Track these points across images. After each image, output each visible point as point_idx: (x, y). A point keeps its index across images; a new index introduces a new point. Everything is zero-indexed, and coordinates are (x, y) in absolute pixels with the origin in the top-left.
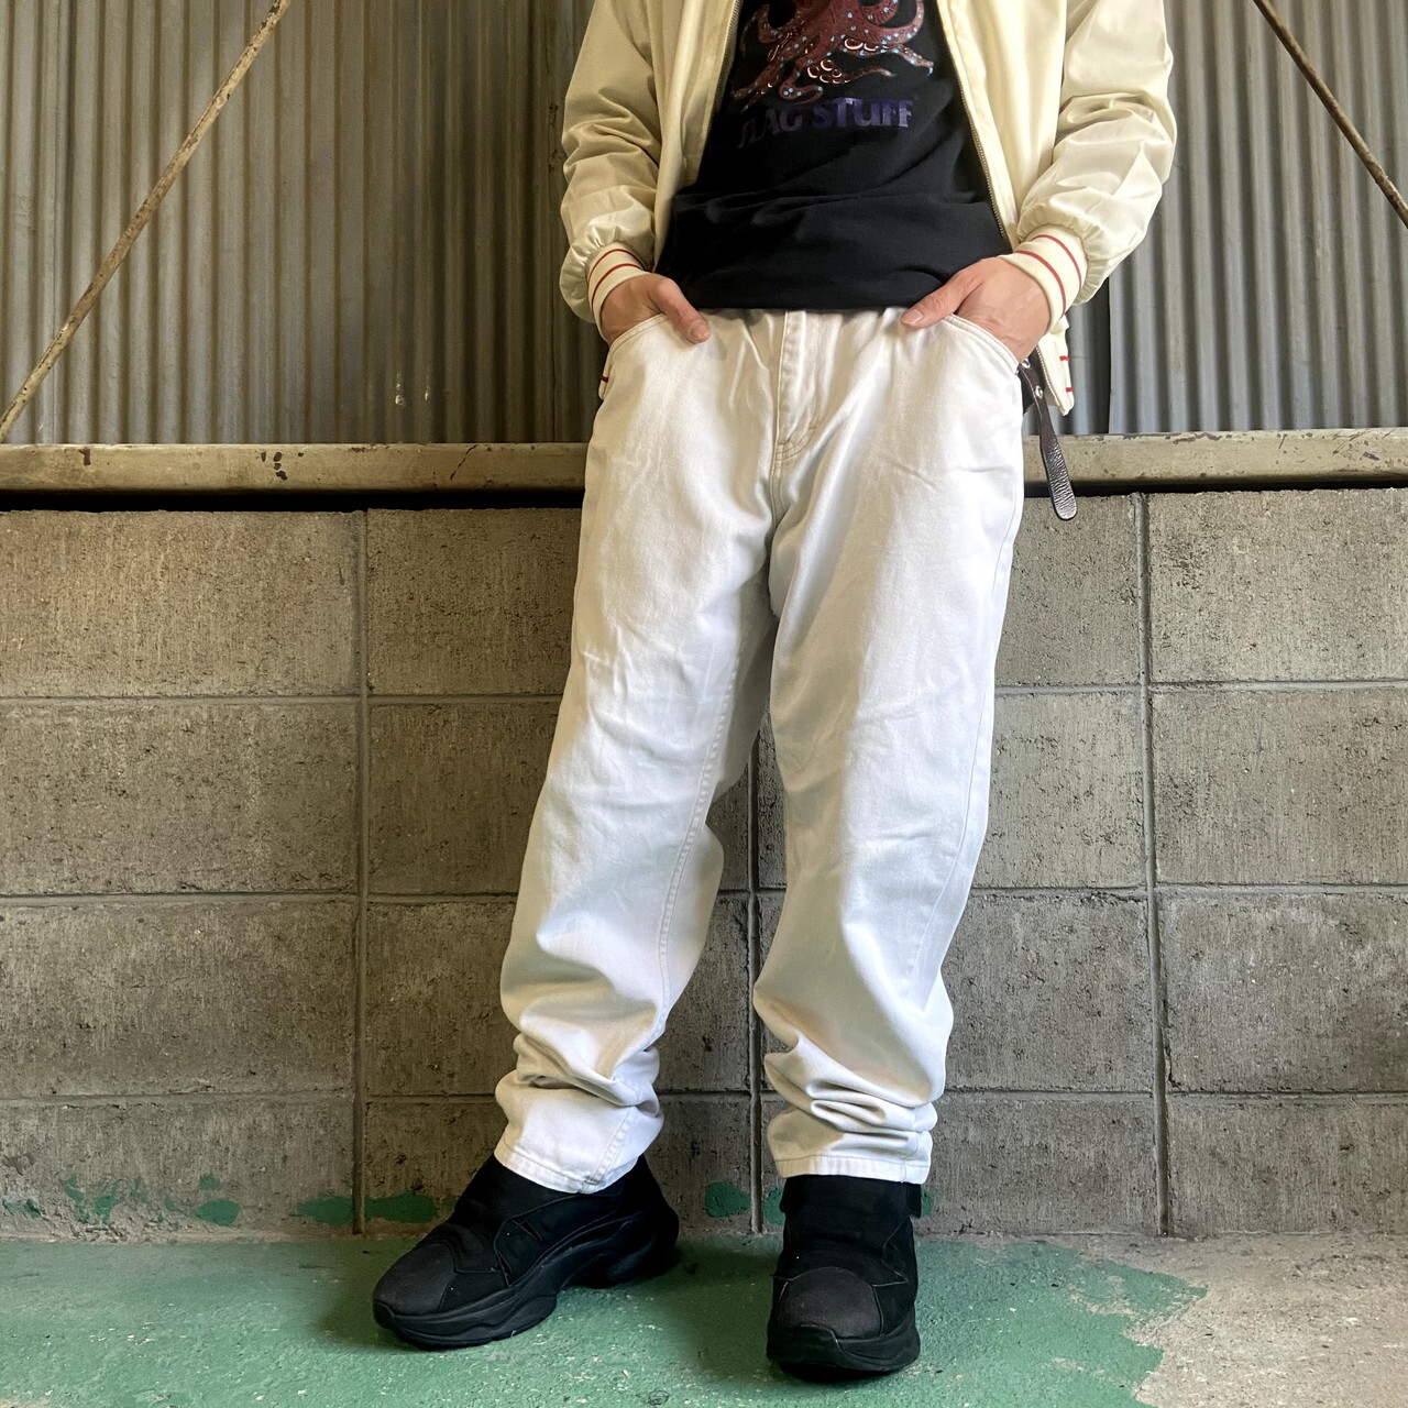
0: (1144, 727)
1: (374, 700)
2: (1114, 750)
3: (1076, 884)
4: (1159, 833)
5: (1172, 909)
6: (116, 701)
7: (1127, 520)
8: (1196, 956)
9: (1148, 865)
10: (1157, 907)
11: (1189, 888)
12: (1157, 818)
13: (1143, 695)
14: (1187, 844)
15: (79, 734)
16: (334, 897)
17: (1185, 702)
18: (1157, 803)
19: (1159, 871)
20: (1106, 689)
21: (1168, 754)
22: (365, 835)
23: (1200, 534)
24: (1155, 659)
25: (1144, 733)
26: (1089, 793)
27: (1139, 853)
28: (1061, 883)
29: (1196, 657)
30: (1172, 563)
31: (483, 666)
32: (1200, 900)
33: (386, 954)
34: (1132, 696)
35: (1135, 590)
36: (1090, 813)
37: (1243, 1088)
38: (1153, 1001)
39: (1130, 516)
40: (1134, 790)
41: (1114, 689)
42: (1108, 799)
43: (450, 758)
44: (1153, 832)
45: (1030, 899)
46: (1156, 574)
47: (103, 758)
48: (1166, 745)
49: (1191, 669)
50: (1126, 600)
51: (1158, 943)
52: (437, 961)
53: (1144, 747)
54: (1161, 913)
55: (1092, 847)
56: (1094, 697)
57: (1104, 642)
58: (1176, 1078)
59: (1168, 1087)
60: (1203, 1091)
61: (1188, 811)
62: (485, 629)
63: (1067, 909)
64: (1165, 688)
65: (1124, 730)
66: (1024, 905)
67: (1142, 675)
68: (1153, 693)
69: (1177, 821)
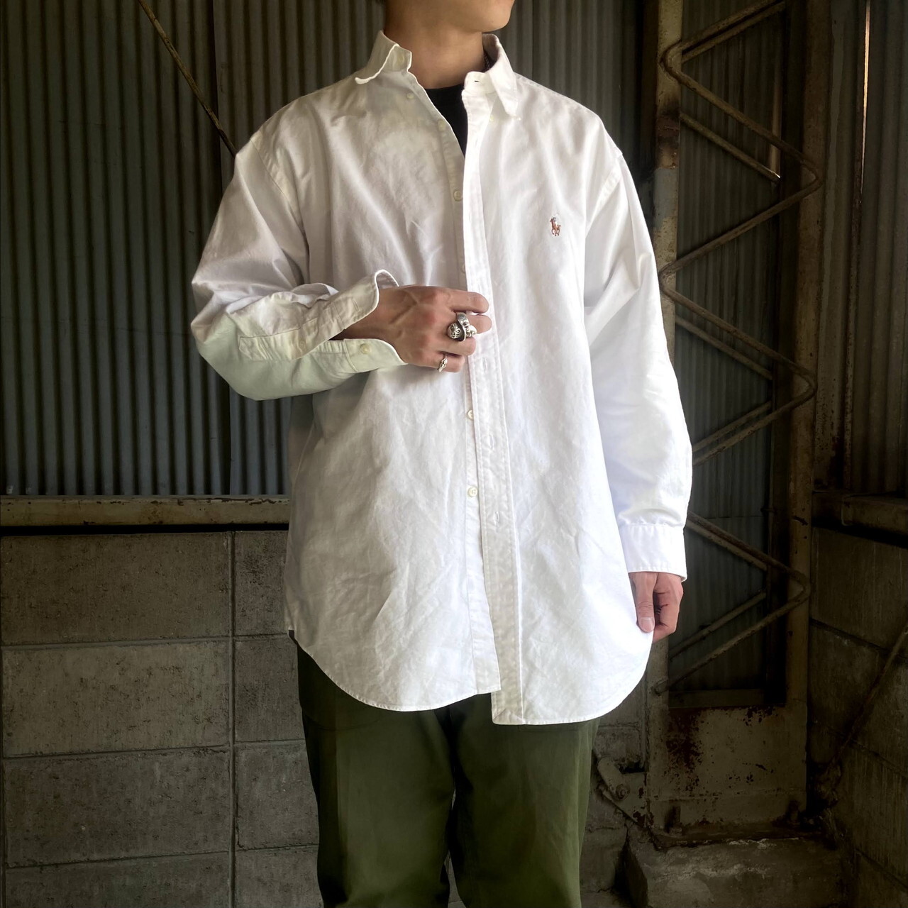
0: (230, 658)
2: (213, 672)
3: (191, 745)
4: (237, 716)
5: (243, 756)
7: (223, 546)
8: (255, 780)
9: (231, 733)
10: (234, 755)
11: (252, 744)
12: (236, 707)
13: (231, 641)
14: (252, 721)
17: (253, 645)
18: (236, 700)
19: (236, 736)
20: (210, 639)
21: (244, 674)
23: (263, 555)
24: (237, 623)
25: (231, 662)
26: (199, 696)
27: (225, 727)
28: (182, 745)
29: (259, 621)
30: (247, 571)
32: (258, 750)
34: (225, 643)
35: (227, 585)
36: (199, 708)
37: (276, 846)
38: (231, 804)
39: (225, 544)
40: (224, 693)
41: (215, 639)
42: (210, 699)
44: (234, 715)
45: (165, 755)
46: (238, 578)
48: (242, 669)
49: (257, 628)
50: (222, 591)
51: (234, 774)
53: (231, 669)
54: (236, 758)
55: (200, 725)
56: (203, 644)
57: (209, 614)
58: (241, 843)
59: (237, 848)
60: (255, 849)
61: (253, 703)
63: (185, 759)
64: (243, 637)
65: (219, 661)
66: (161, 758)
67: (230, 631)
68: (236, 641)
69: (247, 709)
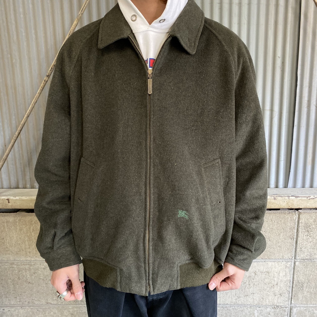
0: (292, 269)
2: (284, 275)
3: (271, 304)
4: (293, 293)
5: (295, 310)
6: (25, 261)
7: (294, 219)
9: (290, 300)
10: (291, 309)
11: (299, 305)
12: (293, 290)
13: (293, 261)
14: (300, 296)
15: (16, 269)
17: (304, 264)
18: (294, 287)
19: (292, 302)
20: (283, 260)
21: (298, 276)
23: (313, 223)
24: (297, 254)
25: (292, 270)
26: (277, 284)
27: (288, 298)
28: (268, 304)
29: (308, 253)
30: (305, 230)
32: (302, 308)
34: (290, 262)
35: (294, 236)
36: (277, 289)
39: (295, 218)
40: (288, 284)
41: (286, 260)
42: (282, 286)
44: (292, 293)
45: (260, 307)
46: (300, 233)
47: (23, 275)
48: (298, 274)
49: (307, 256)
50: (291, 239)
53: (292, 273)
54: (292, 311)
55: (276, 297)
56: (280, 262)
57: (284, 249)
61: (301, 288)
63: (268, 310)
64: (299, 260)
65: (287, 270)
66: (258, 308)
67: (293, 257)
68: (296, 261)
69: (298, 291)
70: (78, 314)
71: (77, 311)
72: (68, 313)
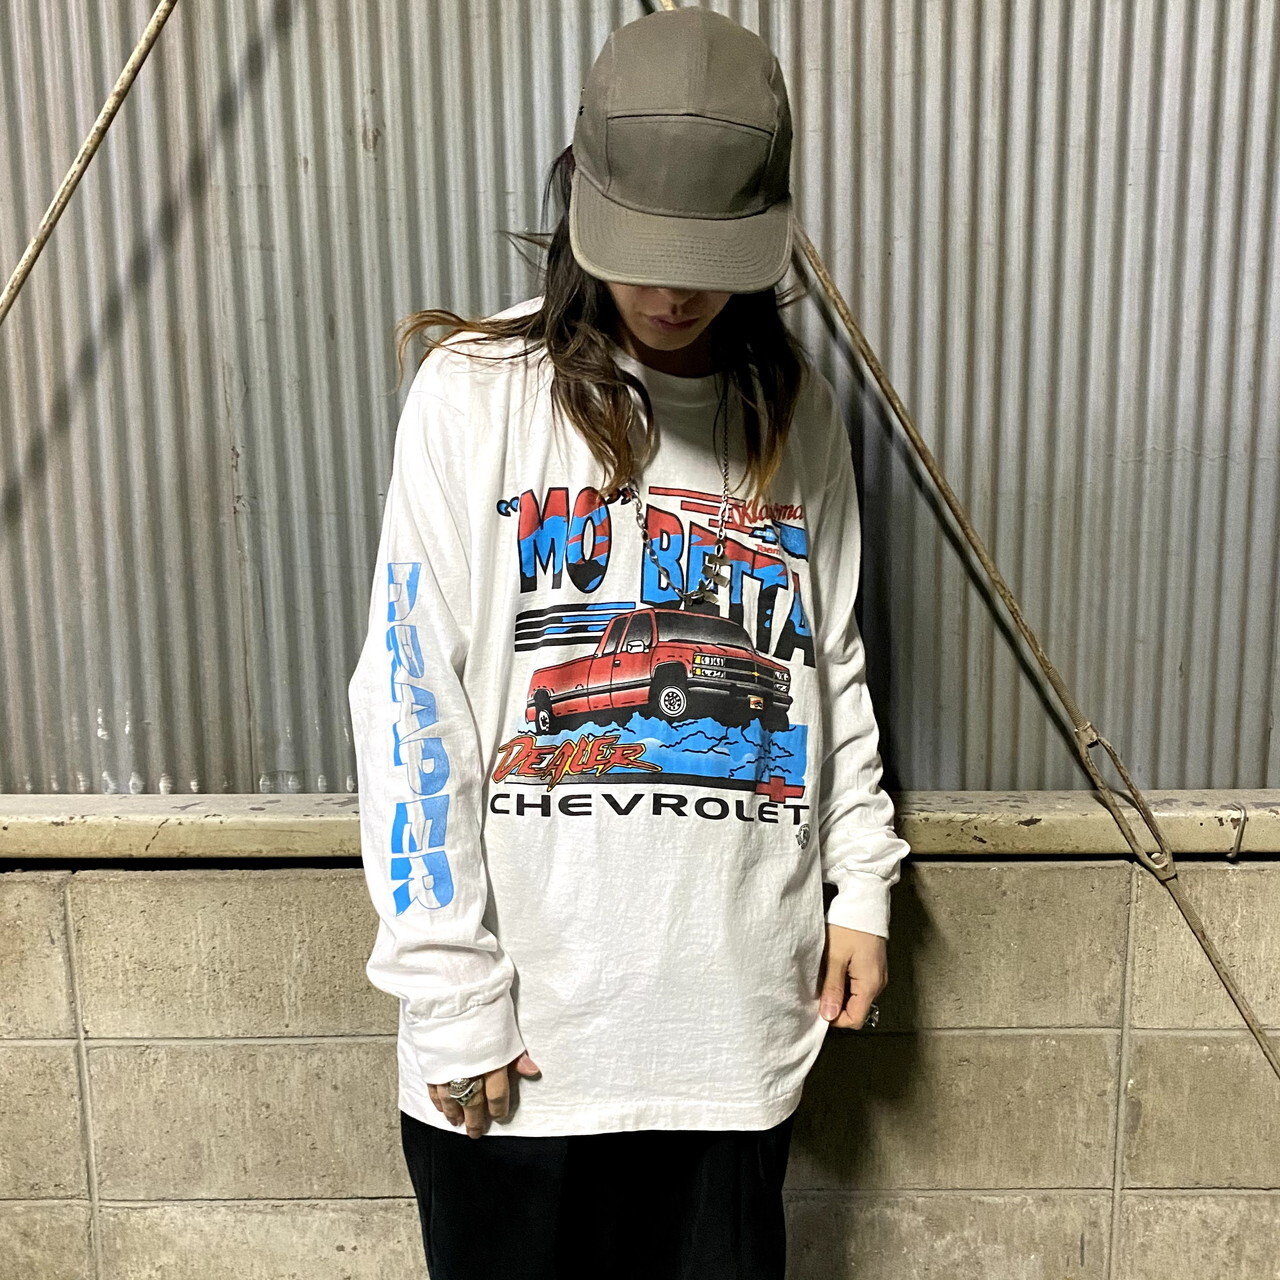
1: (91, 1043)
16: (69, 1201)
22: (92, 1152)
31: (186, 1013)
33: (118, 1246)
43: (162, 1091)
52: (162, 1252)
62: (186, 982)
70: (46, 1233)
71: (44, 1221)
72: (9, 1228)
